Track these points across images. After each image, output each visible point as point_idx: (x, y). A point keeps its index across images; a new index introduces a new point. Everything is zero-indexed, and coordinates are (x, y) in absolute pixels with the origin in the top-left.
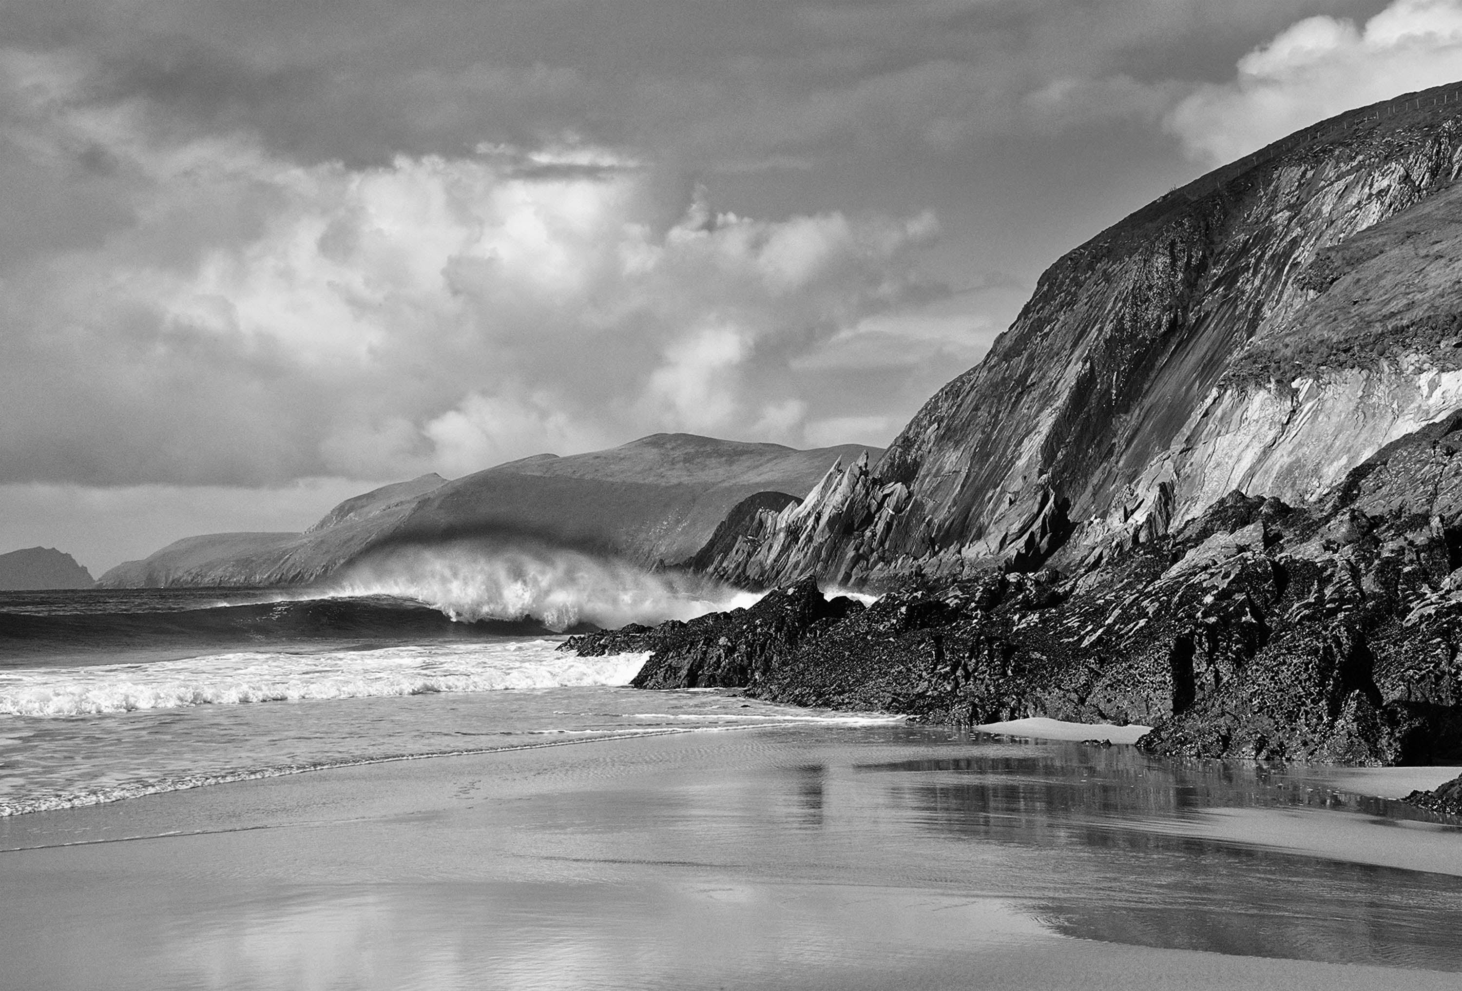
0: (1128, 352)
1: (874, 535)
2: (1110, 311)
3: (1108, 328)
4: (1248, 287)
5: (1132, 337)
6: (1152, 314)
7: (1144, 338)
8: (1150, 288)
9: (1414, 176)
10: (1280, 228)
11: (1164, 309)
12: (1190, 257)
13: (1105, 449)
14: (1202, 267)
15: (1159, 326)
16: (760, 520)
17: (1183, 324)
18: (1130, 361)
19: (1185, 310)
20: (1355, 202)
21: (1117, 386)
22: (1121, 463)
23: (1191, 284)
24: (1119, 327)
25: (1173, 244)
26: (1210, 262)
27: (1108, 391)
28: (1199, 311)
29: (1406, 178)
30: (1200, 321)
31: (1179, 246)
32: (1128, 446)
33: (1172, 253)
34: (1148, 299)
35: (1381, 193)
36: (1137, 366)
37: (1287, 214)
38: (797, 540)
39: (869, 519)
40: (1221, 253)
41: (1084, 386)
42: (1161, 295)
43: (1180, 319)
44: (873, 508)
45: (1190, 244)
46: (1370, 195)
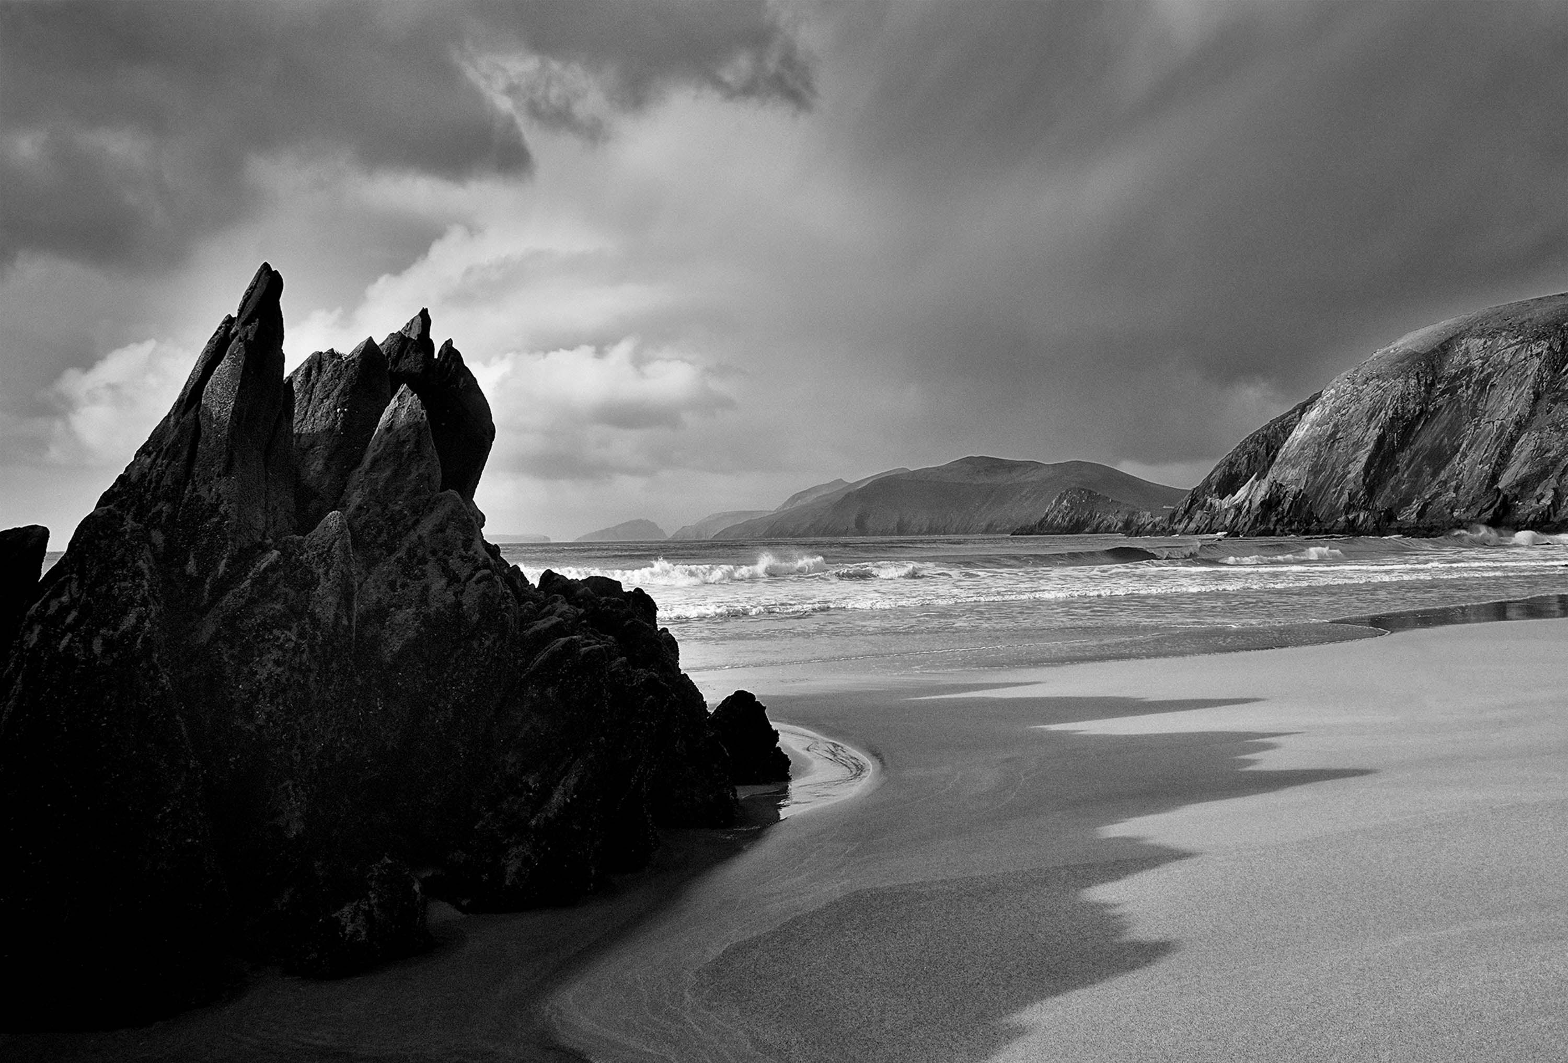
0: (1401, 424)
1: (1284, 510)
2: (1389, 405)
3: (1390, 413)
4: (1465, 395)
5: (1402, 417)
6: (1411, 406)
7: (1408, 418)
8: (1409, 394)
9: (1554, 347)
10: (1478, 368)
11: (1417, 404)
12: (1426, 380)
13: (1393, 469)
14: (1432, 384)
15: (1415, 411)
16: (1211, 504)
17: (1426, 411)
18: (1402, 428)
19: (1427, 404)
20: (1523, 358)
21: (1397, 441)
22: (1405, 476)
23: (1428, 392)
24: (1396, 412)
25: (1418, 374)
26: (1436, 382)
27: (1392, 442)
28: (1435, 405)
29: (1550, 348)
30: (1437, 410)
31: (1421, 375)
32: (1408, 468)
33: (1418, 378)
34: (1408, 399)
35: (1538, 355)
36: (1406, 430)
37: (1480, 361)
38: (1241, 512)
39: (1279, 503)
40: (1442, 377)
41: (1381, 440)
42: (1414, 397)
43: (1425, 409)
44: (1281, 497)
45: (1426, 374)
46: (1531, 355)
